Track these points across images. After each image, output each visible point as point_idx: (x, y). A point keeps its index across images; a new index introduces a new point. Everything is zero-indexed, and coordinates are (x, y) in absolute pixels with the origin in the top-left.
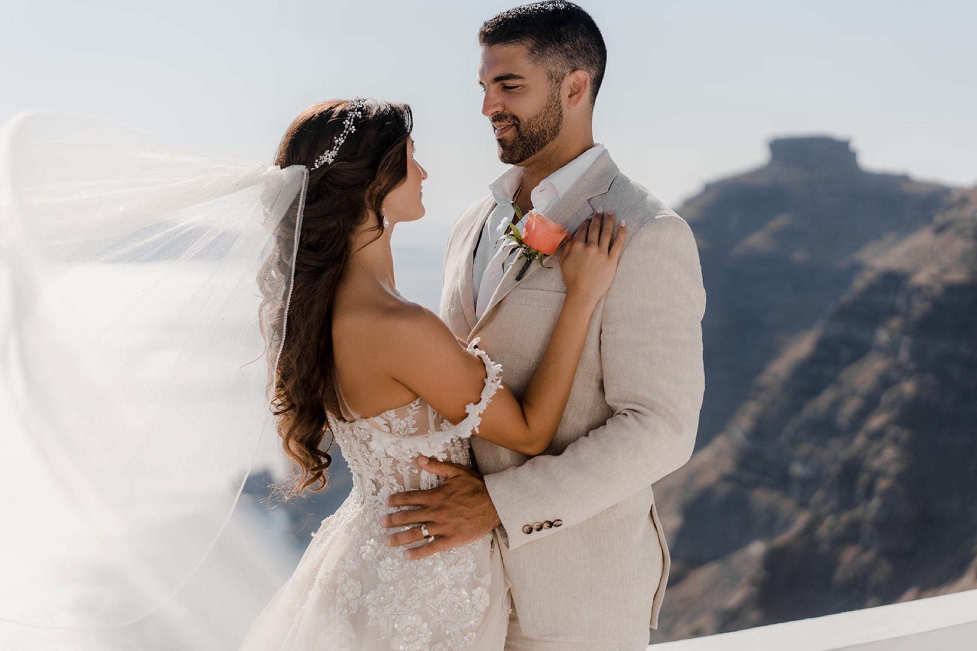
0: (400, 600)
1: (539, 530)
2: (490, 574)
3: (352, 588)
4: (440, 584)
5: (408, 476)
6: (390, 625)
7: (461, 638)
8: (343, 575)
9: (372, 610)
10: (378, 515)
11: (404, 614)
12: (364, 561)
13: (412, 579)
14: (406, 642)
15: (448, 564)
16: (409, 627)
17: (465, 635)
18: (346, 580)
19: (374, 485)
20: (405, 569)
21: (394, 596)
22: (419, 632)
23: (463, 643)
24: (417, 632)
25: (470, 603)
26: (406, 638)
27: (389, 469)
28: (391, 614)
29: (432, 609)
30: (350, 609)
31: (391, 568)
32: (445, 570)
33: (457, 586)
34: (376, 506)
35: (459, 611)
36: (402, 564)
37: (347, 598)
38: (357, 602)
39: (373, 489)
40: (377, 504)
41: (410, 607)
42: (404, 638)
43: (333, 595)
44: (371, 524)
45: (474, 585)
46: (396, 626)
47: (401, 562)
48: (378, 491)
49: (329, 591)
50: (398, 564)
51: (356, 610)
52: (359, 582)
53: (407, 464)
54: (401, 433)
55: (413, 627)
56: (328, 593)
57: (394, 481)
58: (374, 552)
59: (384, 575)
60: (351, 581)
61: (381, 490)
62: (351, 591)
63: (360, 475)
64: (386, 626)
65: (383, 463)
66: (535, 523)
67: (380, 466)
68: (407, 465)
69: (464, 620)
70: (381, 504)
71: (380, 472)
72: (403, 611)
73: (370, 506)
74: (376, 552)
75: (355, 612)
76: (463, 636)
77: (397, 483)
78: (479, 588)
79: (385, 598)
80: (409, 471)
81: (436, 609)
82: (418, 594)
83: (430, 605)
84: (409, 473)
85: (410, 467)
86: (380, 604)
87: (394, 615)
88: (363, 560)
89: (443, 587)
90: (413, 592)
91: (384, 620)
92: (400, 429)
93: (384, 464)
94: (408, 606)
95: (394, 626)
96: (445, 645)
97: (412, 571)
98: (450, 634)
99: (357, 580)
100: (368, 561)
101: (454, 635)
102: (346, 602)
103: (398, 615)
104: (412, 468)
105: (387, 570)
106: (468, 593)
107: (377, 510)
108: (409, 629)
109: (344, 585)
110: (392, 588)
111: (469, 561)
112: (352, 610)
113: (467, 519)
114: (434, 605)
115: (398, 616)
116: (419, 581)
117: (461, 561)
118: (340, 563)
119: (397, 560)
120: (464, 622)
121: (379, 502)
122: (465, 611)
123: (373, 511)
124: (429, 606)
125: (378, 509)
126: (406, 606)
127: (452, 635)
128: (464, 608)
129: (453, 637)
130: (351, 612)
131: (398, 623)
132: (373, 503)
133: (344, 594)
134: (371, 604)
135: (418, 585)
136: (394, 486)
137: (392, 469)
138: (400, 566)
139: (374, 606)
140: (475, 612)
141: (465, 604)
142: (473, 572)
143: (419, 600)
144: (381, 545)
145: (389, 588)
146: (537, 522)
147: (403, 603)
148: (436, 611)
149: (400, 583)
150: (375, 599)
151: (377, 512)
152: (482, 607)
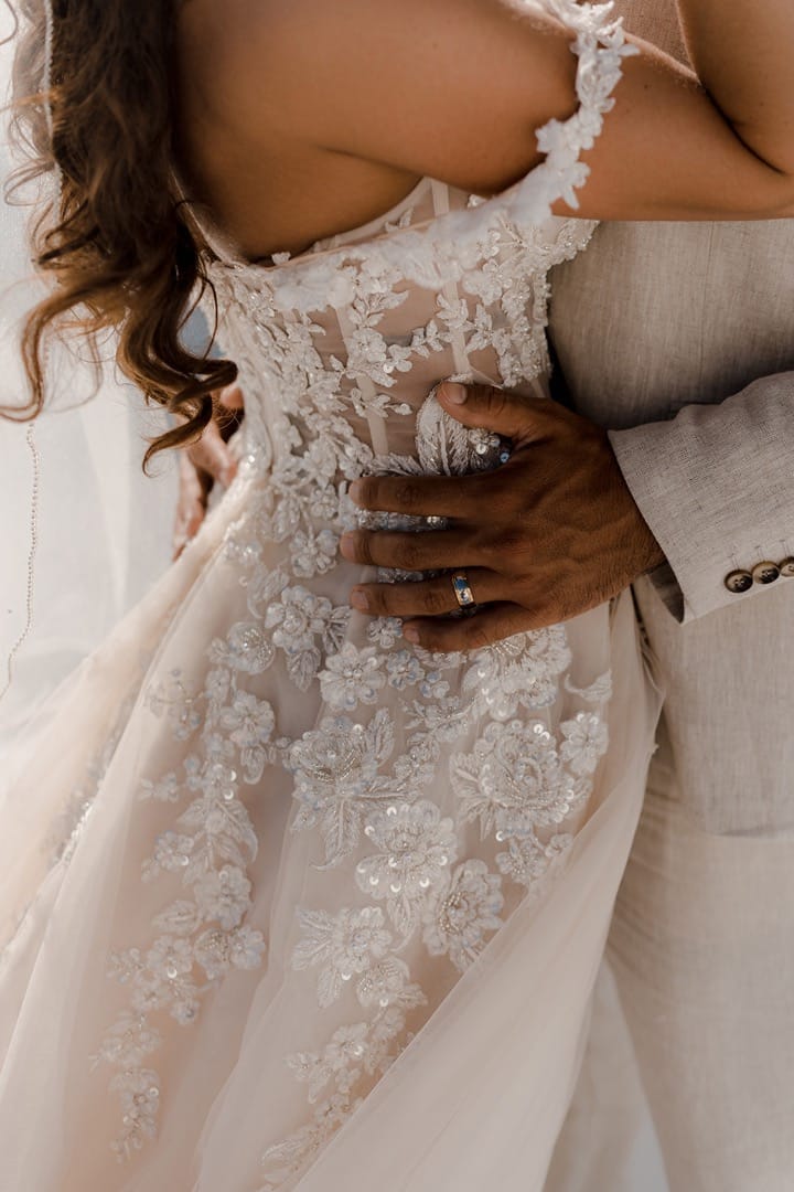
0: (379, 761)
1: (766, 580)
2: (609, 674)
3: (247, 720)
4: (483, 713)
5: (383, 421)
6: (354, 828)
7: (536, 851)
8: (223, 680)
9: (304, 787)
10: (309, 514)
11: (390, 798)
12: (279, 650)
13: (412, 705)
14: (395, 870)
15: (504, 661)
16: (402, 831)
17: (546, 844)
18: (231, 695)
19: (294, 431)
20: (394, 676)
21: (363, 749)
22: (430, 845)
23: (542, 863)
24: (424, 845)
25: (557, 760)
26: (395, 861)
27: (331, 396)
28: (358, 799)
29: (461, 779)
30: (243, 771)
31: (358, 675)
32: (494, 675)
33: (524, 715)
34: (304, 487)
35: (530, 781)
36: (386, 662)
37: (235, 745)
38: (260, 755)
39: (292, 441)
40: (304, 481)
41: (407, 780)
42: (392, 860)
43: (194, 727)
44: (290, 538)
45: (567, 710)
46: (368, 829)
47: (383, 658)
48: (305, 447)
49: (184, 718)
50: (374, 662)
51: (260, 776)
52: (267, 705)
53: (380, 389)
54: (360, 308)
55: (415, 831)
56: (181, 721)
57: (348, 432)
58: (304, 626)
59: (334, 693)
60: (244, 702)
61: (313, 447)
62: (245, 728)
63: (258, 397)
64: (341, 831)
65: (316, 381)
66: (758, 565)
67: (309, 386)
68: (379, 395)
69: (543, 803)
70: (314, 482)
71: (308, 401)
72: (388, 790)
73: (289, 483)
74: (309, 625)
75: (255, 781)
76: (542, 847)
77: (355, 435)
78: (580, 716)
79: (338, 753)
80: (385, 410)
81: (471, 778)
82: (427, 747)
83: (459, 771)
84: (385, 415)
85: (387, 399)
86: (327, 771)
87: (363, 800)
88: (277, 649)
89: (488, 719)
90: (414, 739)
91: (337, 813)
92: (357, 296)
93: (317, 385)
94: (401, 778)
95: (363, 833)
96: (494, 869)
97: (413, 683)
98: (506, 842)
99: (260, 698)
100: (290, 650)
101: (519, 842)
102: (232, 753)
103: (374, 800)
104: (393, 402)
105: (345, 678)
106: (552, 734)
107: (306, 499)
108: (405, 837)
109: (228, 709)
110: (358, 727)
111: (554, 646)
112: (249, 776)
113: (580, 560)
114: (466, 769)
115: (373, 804)
116: (429, 711)
117: (533, 651)
118: (214, 644)
119: (372, 650)
120: (544, 808)
121: (310, 478)
122: (544, 780)
123: (295, 501)
124: (456, 774)
125: (308, 495)
126: (394, 777)
127: (512, 842)
128: (543, 772)
129: (515, 847)
130: (246, 780)
131: (375, 822)
132: (294, 476)
133: (226, 734)
134: (303, 768)
135: (427, 722)
136: (346, 441)
137: (340, 400)
138: (379, 669)
139: (308, 774)
140: (571, 780)
141: (545, 763)
142: (563, 674)
143: (431, 761)
144: (321, 605)
145: (351, 727)
146: (764, 563)
147: (387, 771)
148: (469, 783)
149: (382, 715)
150: (314, 757)
151: (306, 504)
152: (587, 764)
